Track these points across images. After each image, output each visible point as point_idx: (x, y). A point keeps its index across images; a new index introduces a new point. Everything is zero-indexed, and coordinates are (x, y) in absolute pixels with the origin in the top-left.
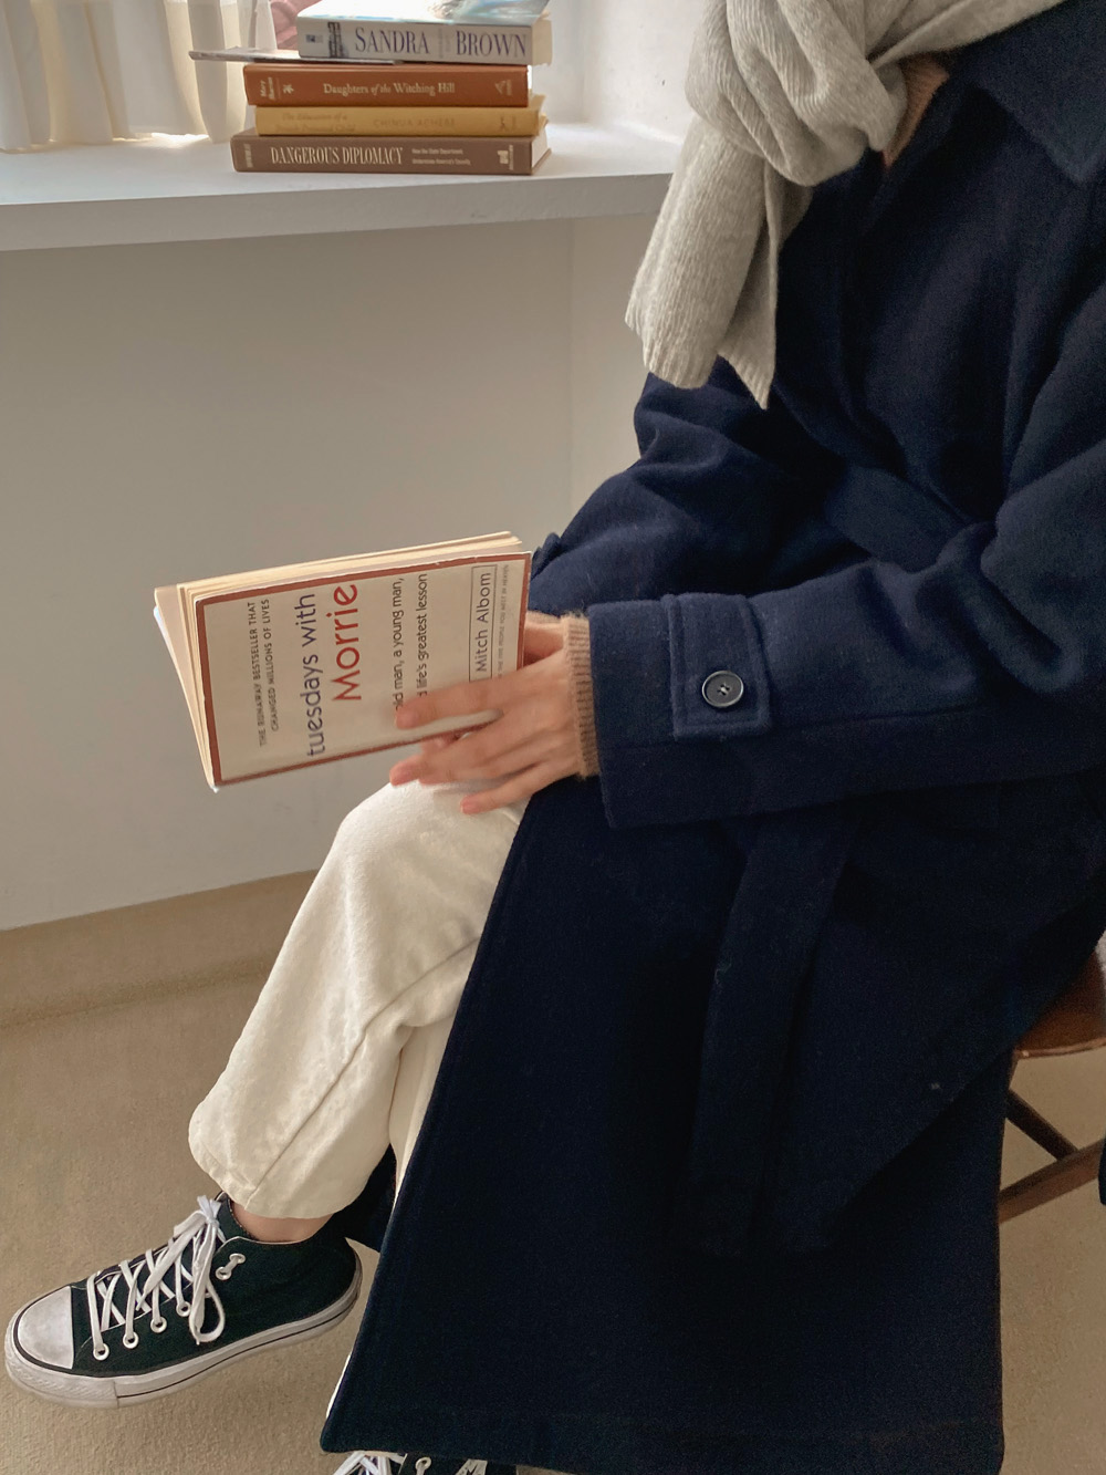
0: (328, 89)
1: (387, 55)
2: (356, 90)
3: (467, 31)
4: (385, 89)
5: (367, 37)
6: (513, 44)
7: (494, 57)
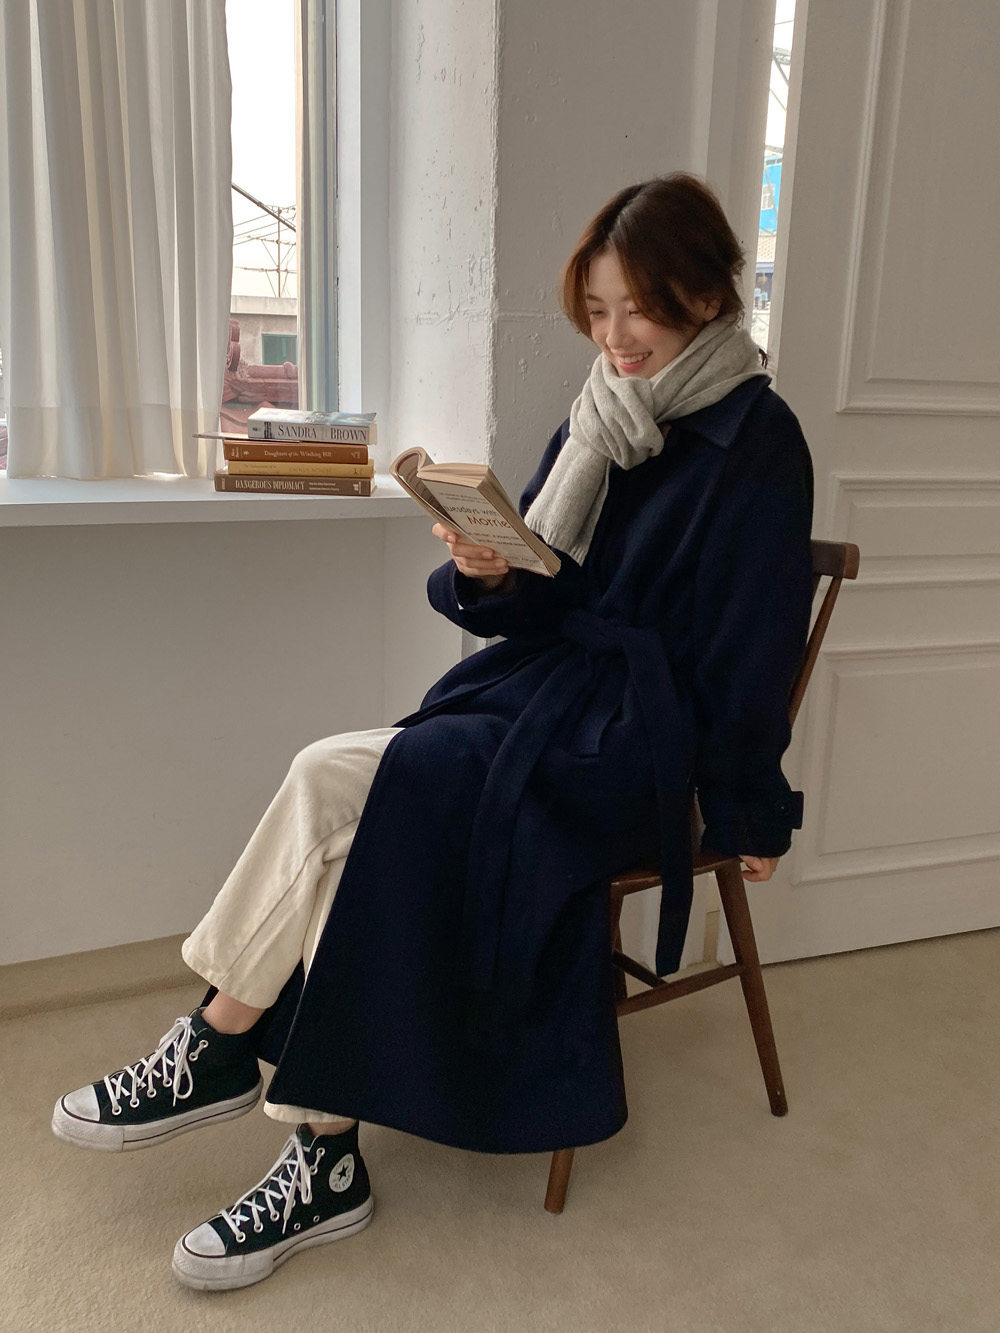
0: (266, 453)
1: (294, 438)
2: (281, 454)
3: (336, 428)
4: (296, 454)
5: (284, 430)
6: (360, 435)
7: (350, 441)
